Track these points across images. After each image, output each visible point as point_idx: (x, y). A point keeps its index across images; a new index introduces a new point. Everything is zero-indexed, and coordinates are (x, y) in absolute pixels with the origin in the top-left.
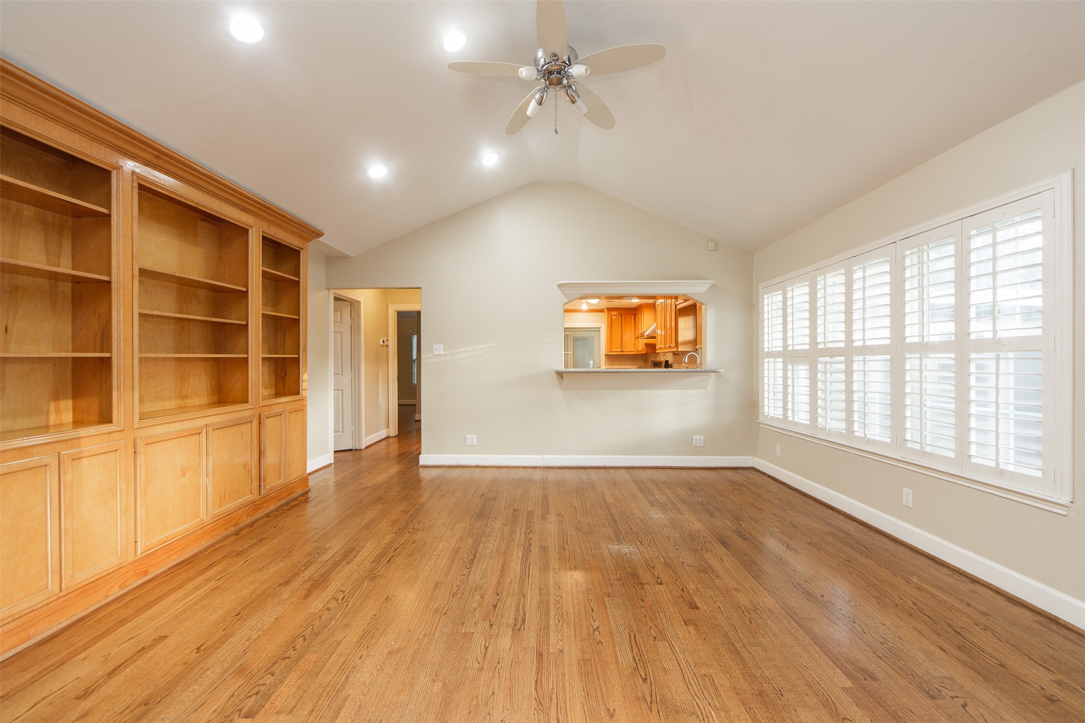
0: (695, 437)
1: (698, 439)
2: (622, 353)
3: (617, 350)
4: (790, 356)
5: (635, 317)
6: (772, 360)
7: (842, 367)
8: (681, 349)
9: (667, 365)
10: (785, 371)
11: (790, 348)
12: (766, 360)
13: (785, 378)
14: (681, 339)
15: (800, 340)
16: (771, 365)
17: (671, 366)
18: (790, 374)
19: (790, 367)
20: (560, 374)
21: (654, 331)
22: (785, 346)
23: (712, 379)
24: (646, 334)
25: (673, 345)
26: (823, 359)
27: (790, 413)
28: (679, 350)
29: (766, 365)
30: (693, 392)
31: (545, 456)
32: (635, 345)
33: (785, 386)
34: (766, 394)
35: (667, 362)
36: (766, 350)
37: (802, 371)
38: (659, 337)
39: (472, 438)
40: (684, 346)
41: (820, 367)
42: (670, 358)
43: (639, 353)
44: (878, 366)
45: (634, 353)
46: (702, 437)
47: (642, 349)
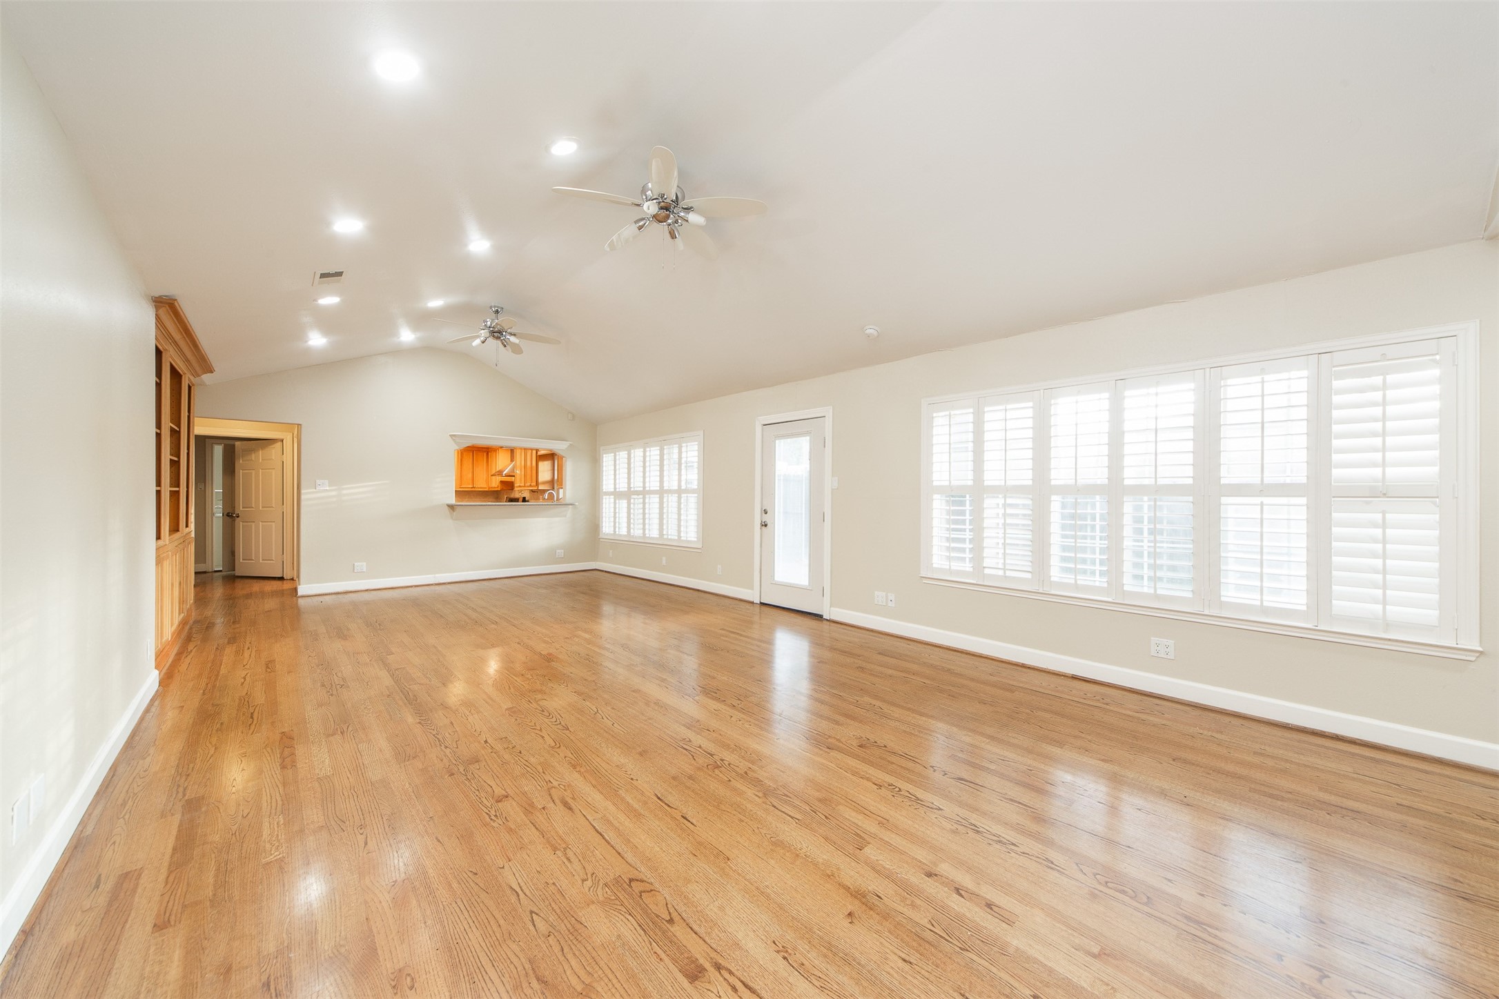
0: (558, 551)
1: (560, 553)
2: (473, 489)
3: (467, 486)
4: (617, 495)
5: (488, 454)
6: (608, 497)
7: (641, 500)
8: (541, 487)
9: (524, 500)
10: (615, 503)
11: (618, 490)
12: (604, 497)
13: (615, 508)
14: (541, 479)
15: (623, 487)
16: (607, 500)
17: (528, 501)
18: (617, 506)
19: (617, 501)
20: (451, 507)
21: (513, 470)
22: (615, 488)
23: (569, 511)
24: (504, 473)
25: (534, 484)
26: (633, 496)
27: (617, 529)
28: (540, 488)
29: (604, 500)
30: (557, 519)
31: (437, 575)
32: (487, 481)
33: (615, 513)
34: (604, 519)
35: (524, 498)
36: (604, 490)
37: (623, 504)
38: (518, 477)
39: (361, 566)
40: (543, 485)
41: (632, 501)
42: (526, 495)
43: (490, 489)
44: (655, 499)
45: (487, 489)
46: (563, 551)
47: (496, 486)
